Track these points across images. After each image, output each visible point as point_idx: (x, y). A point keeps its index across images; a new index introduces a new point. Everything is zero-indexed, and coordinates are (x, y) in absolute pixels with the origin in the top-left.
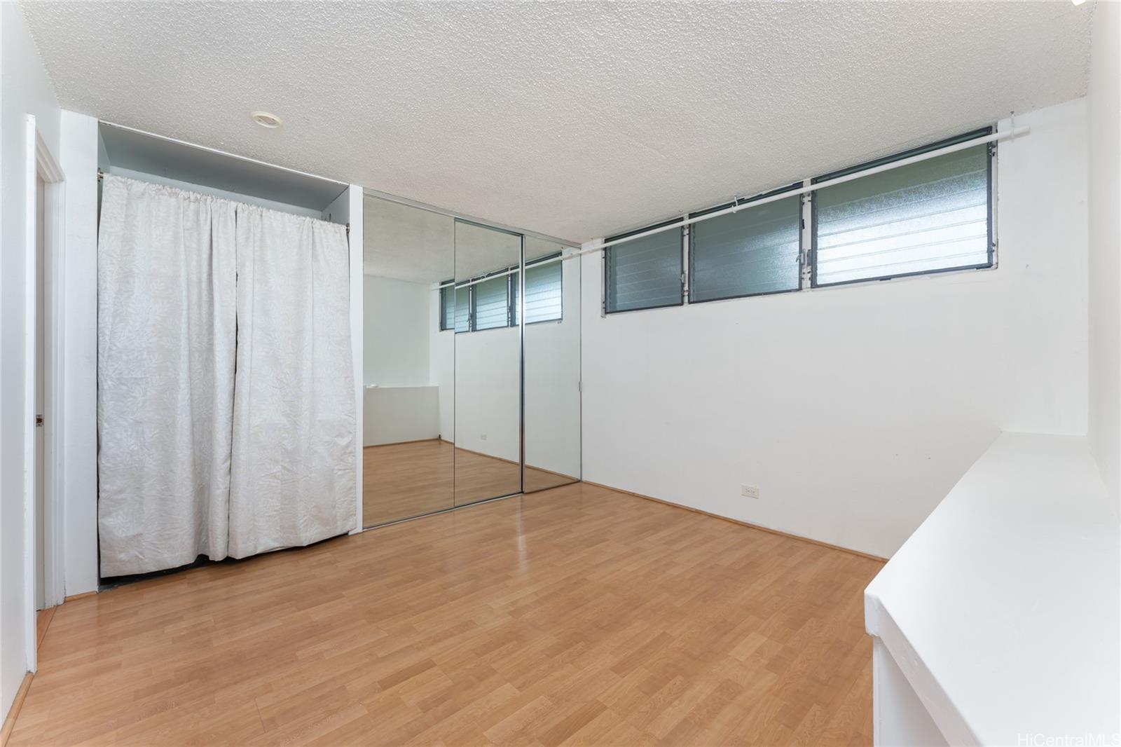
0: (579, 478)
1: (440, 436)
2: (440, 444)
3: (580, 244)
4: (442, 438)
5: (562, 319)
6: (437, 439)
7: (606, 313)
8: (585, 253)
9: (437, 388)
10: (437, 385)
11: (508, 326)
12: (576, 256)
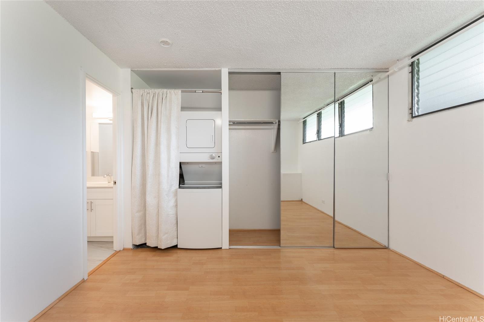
0: (387, 246)
1: (302, 199)
2: (302, 203)
3: (388, 68)
4: (303, 200)
5: (373, 128)
6: (300, 201)
7: (413, 117)
8: (392, 74)
9: (301, 174)
10: (300, 173)
11: (339, 136)
12: (385, 78)
